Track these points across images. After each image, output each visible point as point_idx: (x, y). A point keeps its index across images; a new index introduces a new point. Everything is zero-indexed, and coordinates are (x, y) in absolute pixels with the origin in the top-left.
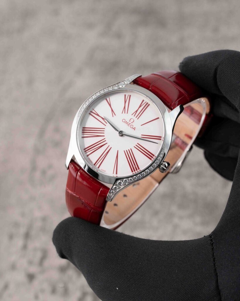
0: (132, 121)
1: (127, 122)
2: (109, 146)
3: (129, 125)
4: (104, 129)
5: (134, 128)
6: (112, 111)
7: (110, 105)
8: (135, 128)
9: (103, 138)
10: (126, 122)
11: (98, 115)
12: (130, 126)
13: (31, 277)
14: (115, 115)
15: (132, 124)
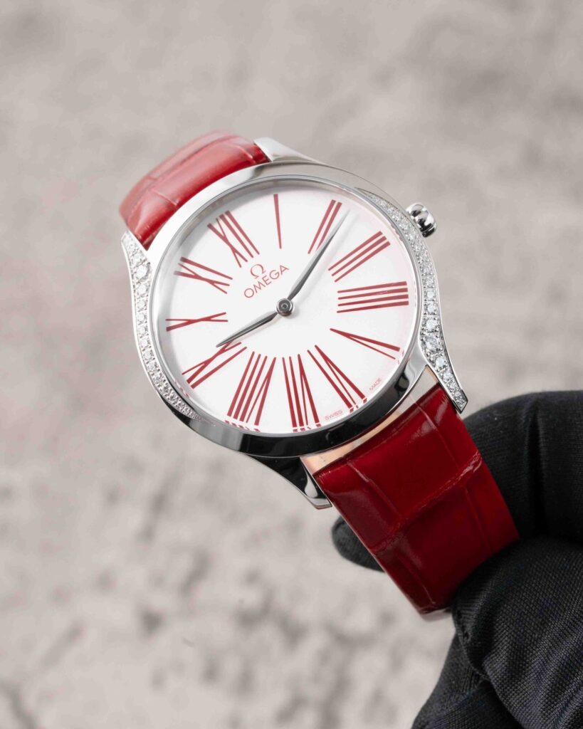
0: (257, 271)
1: (257, 285)
2: (309, 351)
3: (268, 282)
4: (253, 353)
5: (283, 269)
6: (208, 319)
7: (190, 322)
8: (281, 266)
9: (279, 366)
10: (257, 288)
11: (207, 363)
12: (270, 280)
13: (151, 622)
14: (225, 313)
15: (267, 273)
